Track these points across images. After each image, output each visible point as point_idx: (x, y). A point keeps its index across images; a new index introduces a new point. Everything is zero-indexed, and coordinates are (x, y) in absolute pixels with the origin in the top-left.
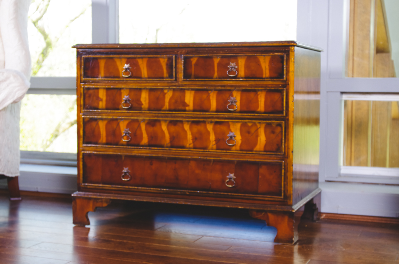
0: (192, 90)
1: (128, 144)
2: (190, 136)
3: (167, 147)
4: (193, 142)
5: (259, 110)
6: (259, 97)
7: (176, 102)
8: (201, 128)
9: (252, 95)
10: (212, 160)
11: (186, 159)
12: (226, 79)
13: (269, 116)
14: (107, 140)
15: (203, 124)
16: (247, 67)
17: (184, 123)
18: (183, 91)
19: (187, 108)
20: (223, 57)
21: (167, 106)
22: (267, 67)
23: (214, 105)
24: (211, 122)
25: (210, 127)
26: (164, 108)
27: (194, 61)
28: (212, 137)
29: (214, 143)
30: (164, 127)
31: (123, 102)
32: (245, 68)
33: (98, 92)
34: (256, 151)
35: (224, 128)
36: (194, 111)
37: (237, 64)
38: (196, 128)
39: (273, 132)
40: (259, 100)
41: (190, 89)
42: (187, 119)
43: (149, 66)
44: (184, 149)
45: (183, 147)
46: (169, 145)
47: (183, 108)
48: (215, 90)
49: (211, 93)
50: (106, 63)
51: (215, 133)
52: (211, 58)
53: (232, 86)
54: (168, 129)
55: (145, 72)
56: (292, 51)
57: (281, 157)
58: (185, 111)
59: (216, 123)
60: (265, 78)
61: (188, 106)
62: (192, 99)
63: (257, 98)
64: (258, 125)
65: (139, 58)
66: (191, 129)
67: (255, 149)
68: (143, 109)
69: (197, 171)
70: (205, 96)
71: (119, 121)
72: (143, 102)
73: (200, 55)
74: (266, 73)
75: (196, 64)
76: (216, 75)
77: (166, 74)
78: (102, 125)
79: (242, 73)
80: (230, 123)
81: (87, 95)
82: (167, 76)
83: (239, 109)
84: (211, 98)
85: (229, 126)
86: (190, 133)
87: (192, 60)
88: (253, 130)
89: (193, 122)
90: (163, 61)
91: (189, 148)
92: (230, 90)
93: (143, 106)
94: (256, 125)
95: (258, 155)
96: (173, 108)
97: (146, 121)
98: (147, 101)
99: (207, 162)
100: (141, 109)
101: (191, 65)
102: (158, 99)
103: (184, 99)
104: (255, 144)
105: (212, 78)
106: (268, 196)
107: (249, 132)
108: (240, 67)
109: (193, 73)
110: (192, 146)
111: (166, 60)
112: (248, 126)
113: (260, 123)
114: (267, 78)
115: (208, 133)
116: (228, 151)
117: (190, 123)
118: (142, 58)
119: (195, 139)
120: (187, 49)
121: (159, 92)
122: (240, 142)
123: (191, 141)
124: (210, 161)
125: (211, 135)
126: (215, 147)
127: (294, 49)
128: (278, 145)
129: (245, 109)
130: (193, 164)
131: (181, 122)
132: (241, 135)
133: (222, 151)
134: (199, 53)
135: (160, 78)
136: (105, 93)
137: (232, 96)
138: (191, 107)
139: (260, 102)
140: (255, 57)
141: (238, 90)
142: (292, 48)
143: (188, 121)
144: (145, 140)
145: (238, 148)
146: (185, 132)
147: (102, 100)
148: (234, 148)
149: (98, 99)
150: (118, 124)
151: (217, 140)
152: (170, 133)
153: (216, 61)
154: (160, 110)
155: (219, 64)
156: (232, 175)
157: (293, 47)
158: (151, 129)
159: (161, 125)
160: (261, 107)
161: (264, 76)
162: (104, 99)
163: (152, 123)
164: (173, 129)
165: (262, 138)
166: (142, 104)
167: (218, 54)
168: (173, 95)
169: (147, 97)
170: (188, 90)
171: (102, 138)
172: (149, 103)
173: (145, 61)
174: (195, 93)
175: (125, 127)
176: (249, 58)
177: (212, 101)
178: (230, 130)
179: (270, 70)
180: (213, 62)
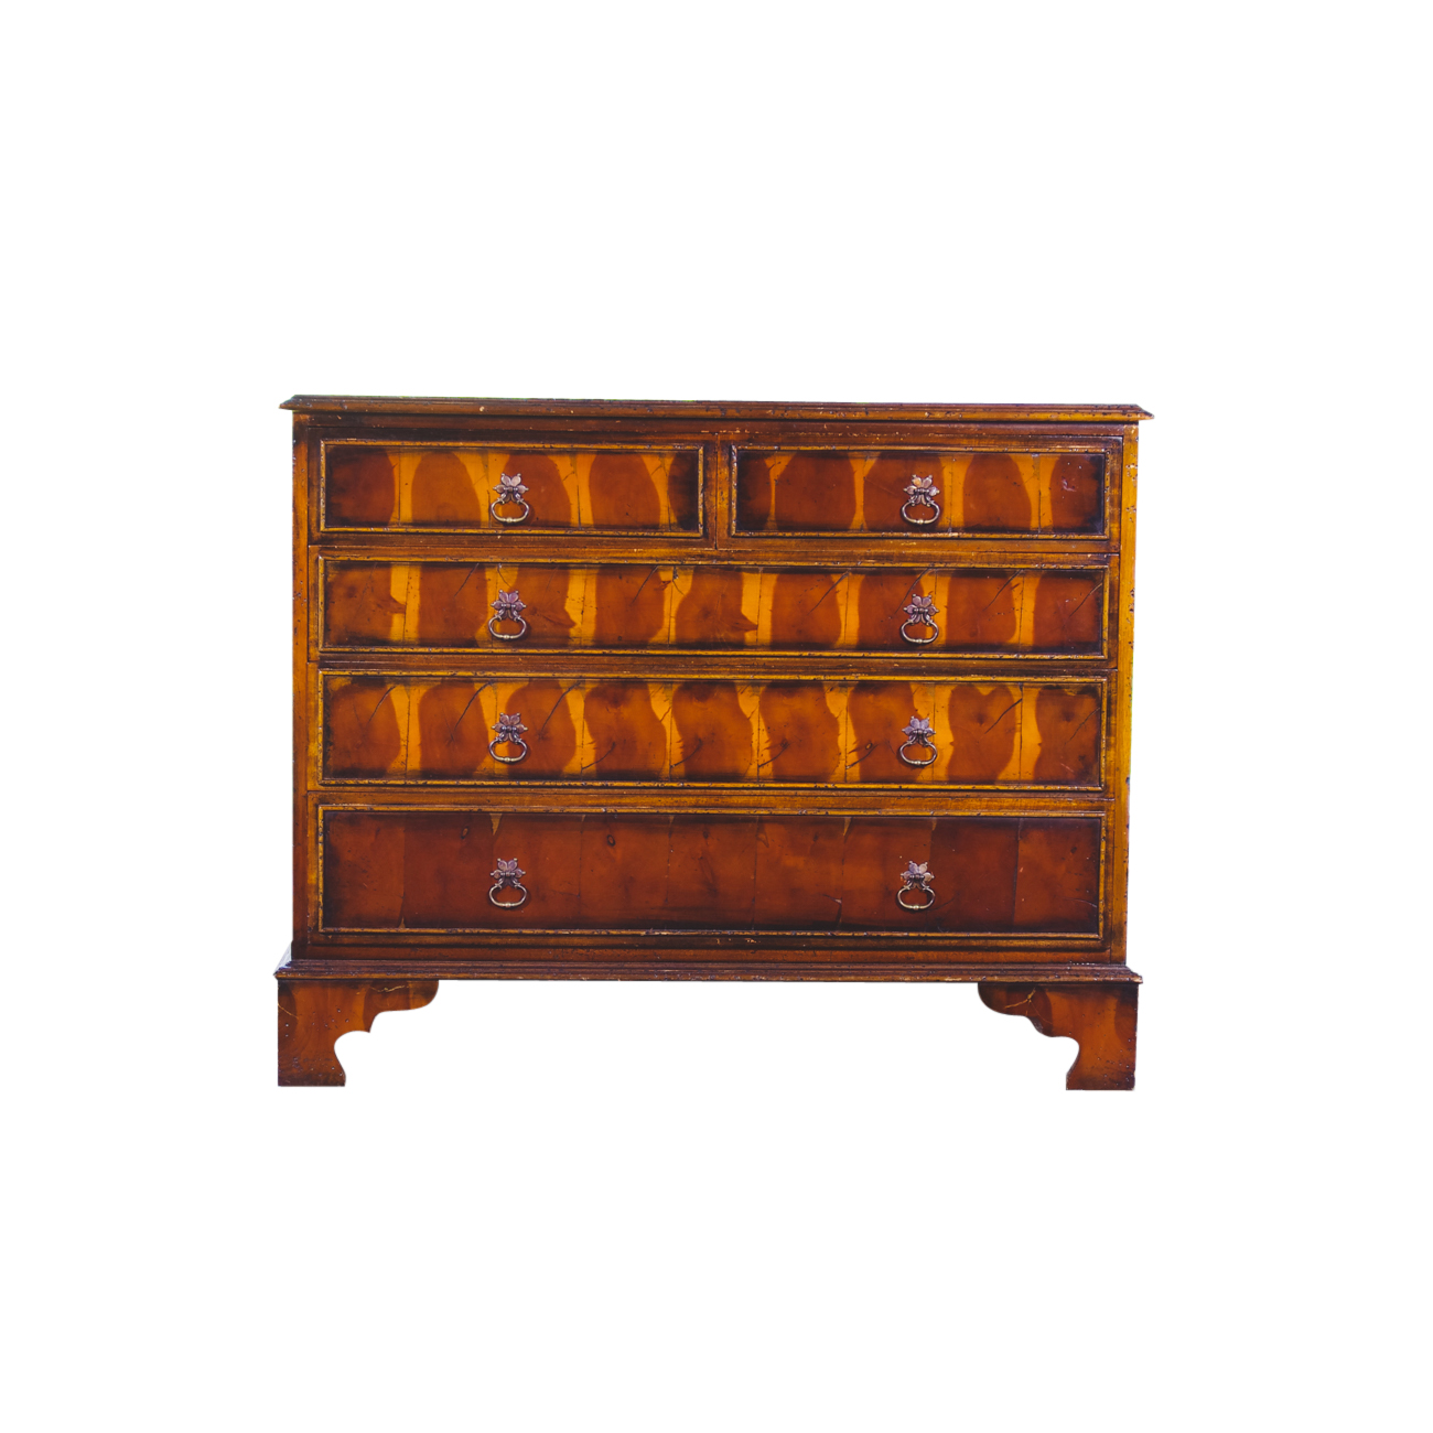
0: (769, 570)
1: (515, 772)
2: (760, 738)
3: (672, 779)
4: (774, 758)
5: (1014, 640)
6: (1016, 593)
7: (706, 613)
8: (803, 705)
9: (991, 588)
10: (847, 819)
11: (746, 819)
12: (896, 534)
13: (1051, 659)
14: (424, 758)
15: (811, 694)
16: (973, 490)
17: (738, 688)
18: (733, 574)
19: (749, 636)
20: (884, 456)
21: (669, 628)
22: (1046, 493)
23: (850, 623)
24: (844, 685)
25: (838, 704)
26: (659, 637)
27: (777, 467)
28: (847, 738)
29: (853, 757)
30: (661, 706)
31: (492, 616)
32: (966, 494)
33: (388, 580)
34: (1006, 782)
35: (889, 704)
36: (774, 645)
37: (938, 482)
38: (785, 708)
39: (1068, 716)
40: (1017, 605)
41: (761, 569)
42: (750, 677)
43: (601, 485)
44: (741, 785)
45: (736, 776)
46: (681, 770)
47: (733, 636)
48: (856, 571)
49: (840, 580)
50: (420, 471)
51: (858, 725)
52: (842, 457)
53: (916, 558)
54: (676, 713)
55: (582, 507)
56: (1130, 440)
57: (1095, 797)
58: (741, 645)
59: (863, 687)
60: (1036, 532)
61: (755, 627)
62: (768, 603)
63: (1009, 599)
64: (1016, 693)
65: (561, 452)
66: (765, 710)
67: (1002, 776)
68: (576, 642)
69: (790, 861)
70: (816, 592)
71: (477, 686)
72: (575, 616)
73: (802, 448)
74: (1042, 511)
75: (784, 480)
76: (859, 518)
77: (666, 515)
78: (405, 705)
79: (955, 513)
80: (913, 687)
81: (339, 592)
82: (673, 520)
83: (943, 638)
84: (840, 599)
85: (909, 699)
86: (763, 726)
87: (769, 462)
88: (995, 712)
89: (774, 686)
90: (657, 469)
91: (759, 779)
92: (911, 572)
93: (573, 632)
94: (1008, 693)
95: (1010, 795)
96: (692, 634)
97: (589, 687)
98: (592, 613)
99: (823, 826)
100: (564, 641)
101: (768, 483)
102: (633, 603)
103: (739, 605)
104: (1005, 759)
105: (846, 529)
106: (1050, 935)
107: (981, 719)
108: (947, 491)
109: (773, 511)
110: (768, 770)
111: (669, 461)
112: (979, 695)
113: (1021, 685)
114: (1045, 531)
115: (833, 723)
116: (904, 786)
117: (762, 689)
118: (573, 453)
119: (780, 746)
120: (748, 424)
121: (640, 581)
122: (948, 752)
123: (766, 755)
124: (839, 821)
125: (842, 730)
126: (855, 772)
127: (1136, 431)
128: (1082, 758)
129: (963, 636)
130: (772, 834)
131: (729, 686)
132: (954, 728)
133: (886, 786)
134: (795, 441)
135: (645, 527)
136: (416, 584)
137: (920, 593)
138: (765, 632)
139: (1017, 614)
140: (1003, 459)
141: (942, 572)
142: (1132, 429)
143: (755, 684)
144: (584, 754)
145: (941, 773)
146: (746, 721)
147: (402, 609)
148: (925, 774)
149: (389, 605)
150: (474, 698)
151: (865, 750)
152: (681, 728)
153: (862, 469)
154: (644, 645)
155: (870, 482)
156: (921, 870)
157: (1134, 427)
158: (606, 715)
159: (647, 699)
160: (1024, 629)
161: (1034, 524)
162: (413, 605)
163: (611, 694)
164: (695, 711)
165: (1029, 736)
166: (573, 624)
167: (870, 444)
168: (694, 589)
169: (592, 597)
170: (753, 570)
171: (403, 751)
172: (599, 620)
173: (584, 465)
174: (778, 580)
175: (502, 710)
176: (980, 460)
177: (842, 611)
178: (915, 712)
179: (1056, 502)
180: (851, 474)
